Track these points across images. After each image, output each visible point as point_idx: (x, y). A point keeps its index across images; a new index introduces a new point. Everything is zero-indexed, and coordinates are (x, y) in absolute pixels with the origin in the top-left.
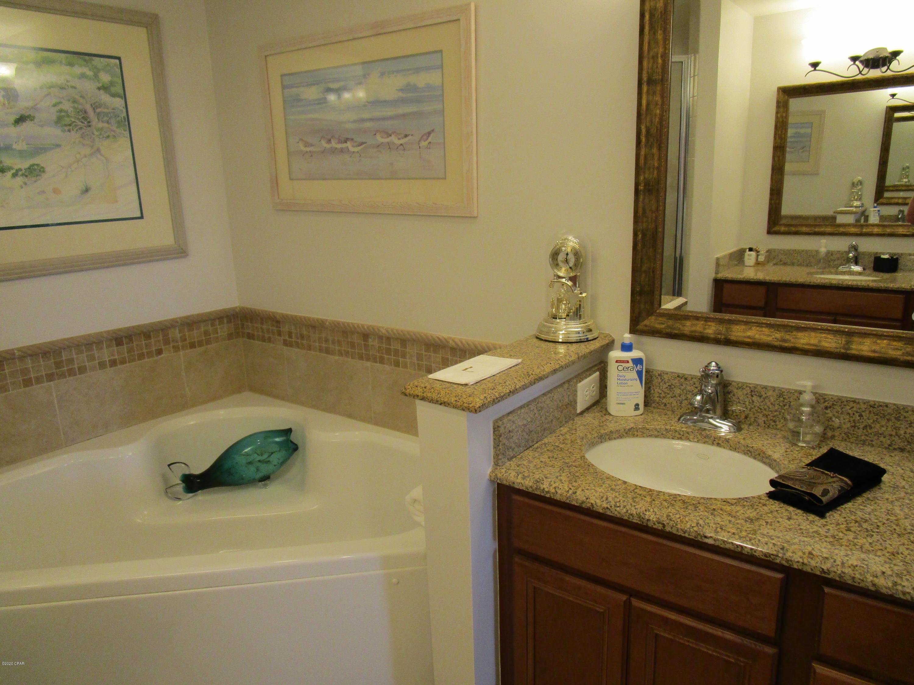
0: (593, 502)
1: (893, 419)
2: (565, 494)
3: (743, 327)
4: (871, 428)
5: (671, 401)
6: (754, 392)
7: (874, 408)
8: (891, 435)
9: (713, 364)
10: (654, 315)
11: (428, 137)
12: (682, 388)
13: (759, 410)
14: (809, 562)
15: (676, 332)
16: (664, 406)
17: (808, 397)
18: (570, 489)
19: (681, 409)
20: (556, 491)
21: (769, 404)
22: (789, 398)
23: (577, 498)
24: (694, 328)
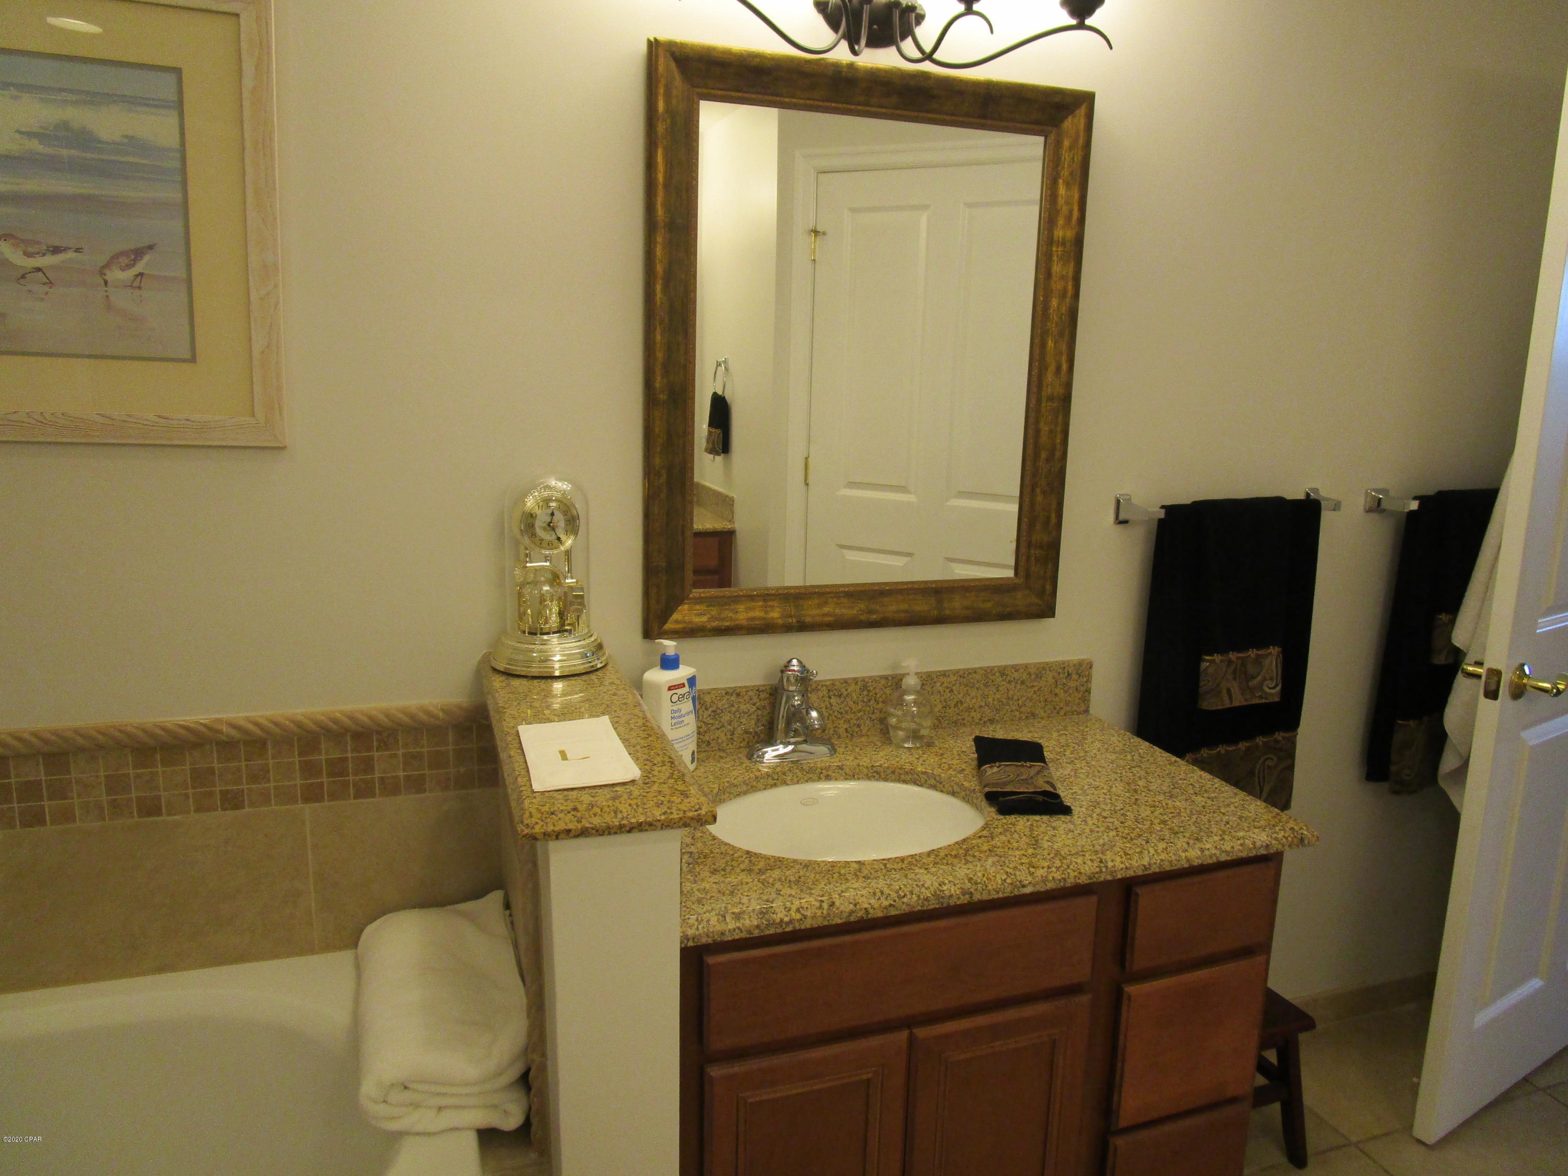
0: (866, 906)
1: (982, 687)
2: (819, 913)
3: (816, 601)
4: (961, 703)
5: (717, 735)
6: (832, 691)
7: (964, 677)
8: (981, 707)
9: (795, 662)
10: (686, 603)
11: (135, 261)
12: (734, 709)
13: (840, 716)
14: (1131, 864)
15: (727, 624)
16: (707, 745)
17: (913, 681)
18: (822, 901)
19: (732, 744)
20: (802, 914)
21: (851, 703)
22: (875, 688)
23: (841, 910)
24: (751, 614)
